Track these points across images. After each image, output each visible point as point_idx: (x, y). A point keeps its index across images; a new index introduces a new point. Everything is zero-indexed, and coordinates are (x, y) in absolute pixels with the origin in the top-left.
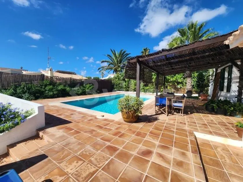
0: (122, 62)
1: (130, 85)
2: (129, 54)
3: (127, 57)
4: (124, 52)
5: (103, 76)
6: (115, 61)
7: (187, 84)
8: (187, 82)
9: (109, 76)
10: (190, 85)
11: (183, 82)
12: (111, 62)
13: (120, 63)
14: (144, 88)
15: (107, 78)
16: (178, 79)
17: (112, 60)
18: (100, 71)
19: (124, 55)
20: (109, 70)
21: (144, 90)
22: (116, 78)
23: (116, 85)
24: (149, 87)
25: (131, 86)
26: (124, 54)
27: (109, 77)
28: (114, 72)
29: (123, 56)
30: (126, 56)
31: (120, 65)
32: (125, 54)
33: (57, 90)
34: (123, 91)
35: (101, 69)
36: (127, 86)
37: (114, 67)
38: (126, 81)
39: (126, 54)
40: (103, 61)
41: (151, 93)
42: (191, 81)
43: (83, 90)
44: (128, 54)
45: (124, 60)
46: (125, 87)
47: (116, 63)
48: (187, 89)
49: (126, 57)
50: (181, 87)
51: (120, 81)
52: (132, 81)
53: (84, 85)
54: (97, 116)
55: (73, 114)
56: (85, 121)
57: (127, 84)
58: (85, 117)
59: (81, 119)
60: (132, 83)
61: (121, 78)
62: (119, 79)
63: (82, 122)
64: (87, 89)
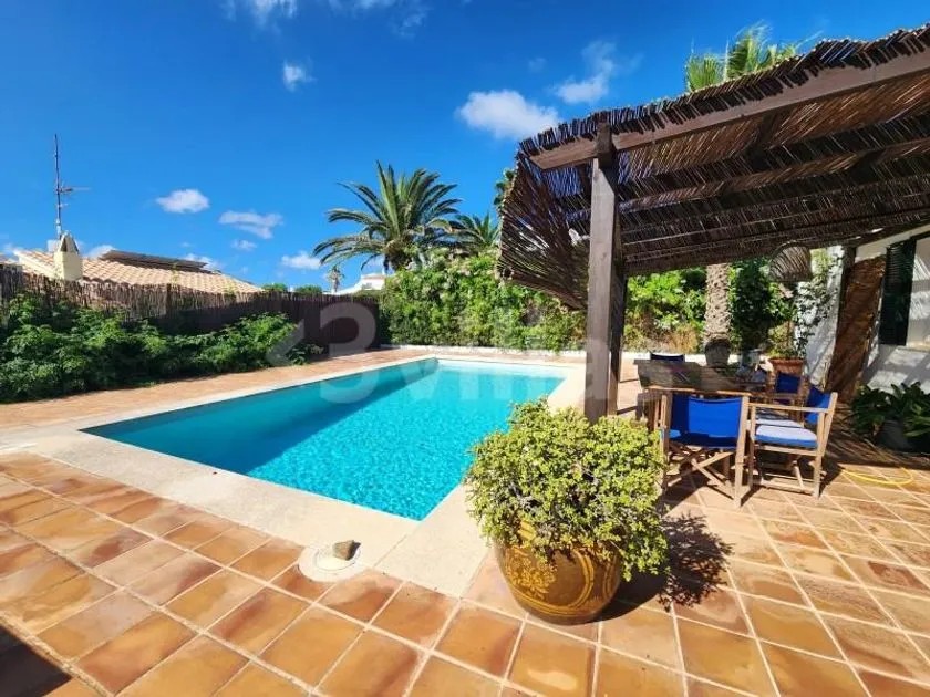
0: (422, 220)
1: (460, 318)
2: (450, 187)
3: (441, 200)
4: (430, 180)
5: (337, 283)
6: (391, 216)
7: (708, 315)
8: (710, 306)
9: (363, 282)
10: (723, 318)
11: (681, 305)
12: (375, 219)
13: (414, 223)
14: (520, 331)
15: (353, 290)
16: (662, 293)
17: (378, 209)
18: (323, 260)
19: (428, 194)
20: (366, 256)
21: (520, 340)
22: (397, 289)
23: (400, 321)
24: (542, 325)
25: (465, 325)
26: (430, 188)
27: (364, 287)
28: (386, 265)
29: (424, 194)
30: (439, 195)
31: (411, 232)
32: (432, 185)
33: (82, 351)
34: (430, 347)
35: (329, 250)
36: (446, 324)
37: (389, 240)
38: (444, 301)
39: (437, 187)
40: (340, 213)
41: (551, 353)
42: (724, 299)
43: (240, 345)
44: (445, 190)
45: (427, 213)
46: (440, 329)
47: (395, 223)
48: (711, 334)
49: (435, 200)
50: (673, 327)
51: (417, 303)
52: (470, 303)
53: (243, 323)
54: (302, 548)
55: (118, 543)
56: (194, 634)
57: (445, 313)
58: (210, 569)
59: (163, 609)
60: (467, 310)
61: (421, 288)
62: (410, 295)
63: (166, 655)
64: (260, 340)
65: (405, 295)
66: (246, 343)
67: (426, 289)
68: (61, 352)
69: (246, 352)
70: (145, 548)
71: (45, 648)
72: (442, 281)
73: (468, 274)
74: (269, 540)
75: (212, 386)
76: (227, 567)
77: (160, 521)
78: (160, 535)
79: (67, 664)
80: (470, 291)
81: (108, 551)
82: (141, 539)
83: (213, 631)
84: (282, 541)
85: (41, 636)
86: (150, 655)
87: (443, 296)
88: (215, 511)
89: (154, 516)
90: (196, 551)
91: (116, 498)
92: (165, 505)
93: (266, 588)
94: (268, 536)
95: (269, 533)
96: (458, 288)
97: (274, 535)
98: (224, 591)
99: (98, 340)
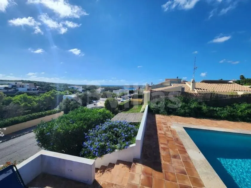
33: (189, 108)
43: (232, 112)
53: (235, 105)
54: (204, 187)
55: (177, 156)
56: (177, 182)
58: (185, 174)
59: (176, 173)
63: (172, 181)
64: (240, 111)
66: (234, 112)
68: (186, 108)
69: (233, 115)
70: (179, 160)
71: (163, 166)
74: (199, 178)
75: (217, 124)
76: (188, 176)
77: (184, 157)
78: (182, 160)
79: (163, 170)
81: (175, 157)
82: (180, 158)
83: (179, 185)
84: (201, 181)
85: (163, 164)
86: (171, 179)
88: (193, 162)
89: (184, 155)
90: (186, 168)
91: (181, 147)
92: (187, 154)
93: (191, 187)
94: (199, 177)
95: (200, 177)
97: (201, 178)
98: (185, 180)
99: (193, 106)
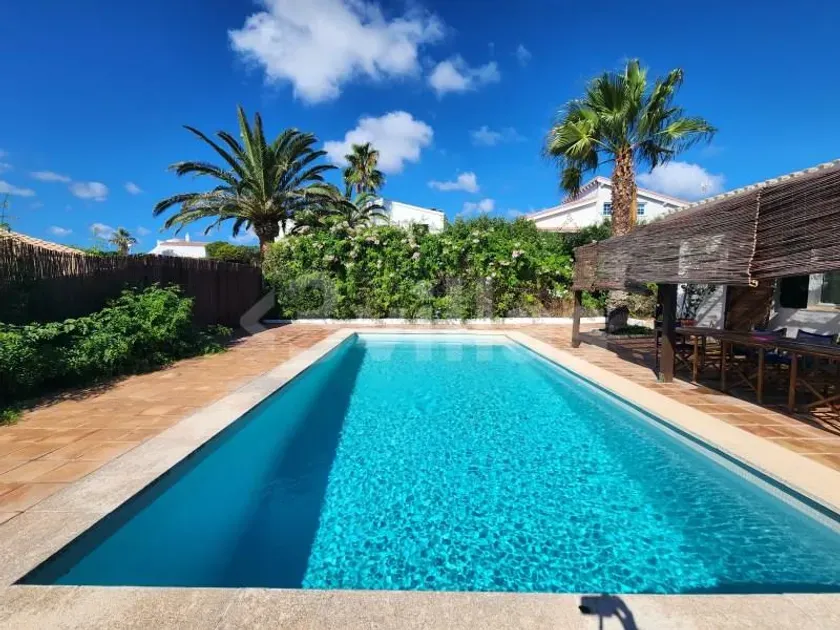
1: (367, 289)
6: (257, 175)
24: (452, 295)
30: (309, 159)
36: (352, 296)
38: (349, 271)
41: (458, 322)
44: (315, 155)
46: (344, 301)
48: (616, 300)
49: (305, 164)
51: (316, 273)
52: (378, 273)
57: (350, 283)
60: (376, 279)
61: (322, 256)
62: (307, 264)
65: (299, 264)
67: (329, 257)
72: (348, 248)
73: (377, 242)
80: (380, 261)
87: (349, 266)
96: (365, 257)
